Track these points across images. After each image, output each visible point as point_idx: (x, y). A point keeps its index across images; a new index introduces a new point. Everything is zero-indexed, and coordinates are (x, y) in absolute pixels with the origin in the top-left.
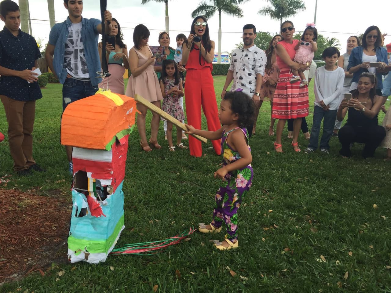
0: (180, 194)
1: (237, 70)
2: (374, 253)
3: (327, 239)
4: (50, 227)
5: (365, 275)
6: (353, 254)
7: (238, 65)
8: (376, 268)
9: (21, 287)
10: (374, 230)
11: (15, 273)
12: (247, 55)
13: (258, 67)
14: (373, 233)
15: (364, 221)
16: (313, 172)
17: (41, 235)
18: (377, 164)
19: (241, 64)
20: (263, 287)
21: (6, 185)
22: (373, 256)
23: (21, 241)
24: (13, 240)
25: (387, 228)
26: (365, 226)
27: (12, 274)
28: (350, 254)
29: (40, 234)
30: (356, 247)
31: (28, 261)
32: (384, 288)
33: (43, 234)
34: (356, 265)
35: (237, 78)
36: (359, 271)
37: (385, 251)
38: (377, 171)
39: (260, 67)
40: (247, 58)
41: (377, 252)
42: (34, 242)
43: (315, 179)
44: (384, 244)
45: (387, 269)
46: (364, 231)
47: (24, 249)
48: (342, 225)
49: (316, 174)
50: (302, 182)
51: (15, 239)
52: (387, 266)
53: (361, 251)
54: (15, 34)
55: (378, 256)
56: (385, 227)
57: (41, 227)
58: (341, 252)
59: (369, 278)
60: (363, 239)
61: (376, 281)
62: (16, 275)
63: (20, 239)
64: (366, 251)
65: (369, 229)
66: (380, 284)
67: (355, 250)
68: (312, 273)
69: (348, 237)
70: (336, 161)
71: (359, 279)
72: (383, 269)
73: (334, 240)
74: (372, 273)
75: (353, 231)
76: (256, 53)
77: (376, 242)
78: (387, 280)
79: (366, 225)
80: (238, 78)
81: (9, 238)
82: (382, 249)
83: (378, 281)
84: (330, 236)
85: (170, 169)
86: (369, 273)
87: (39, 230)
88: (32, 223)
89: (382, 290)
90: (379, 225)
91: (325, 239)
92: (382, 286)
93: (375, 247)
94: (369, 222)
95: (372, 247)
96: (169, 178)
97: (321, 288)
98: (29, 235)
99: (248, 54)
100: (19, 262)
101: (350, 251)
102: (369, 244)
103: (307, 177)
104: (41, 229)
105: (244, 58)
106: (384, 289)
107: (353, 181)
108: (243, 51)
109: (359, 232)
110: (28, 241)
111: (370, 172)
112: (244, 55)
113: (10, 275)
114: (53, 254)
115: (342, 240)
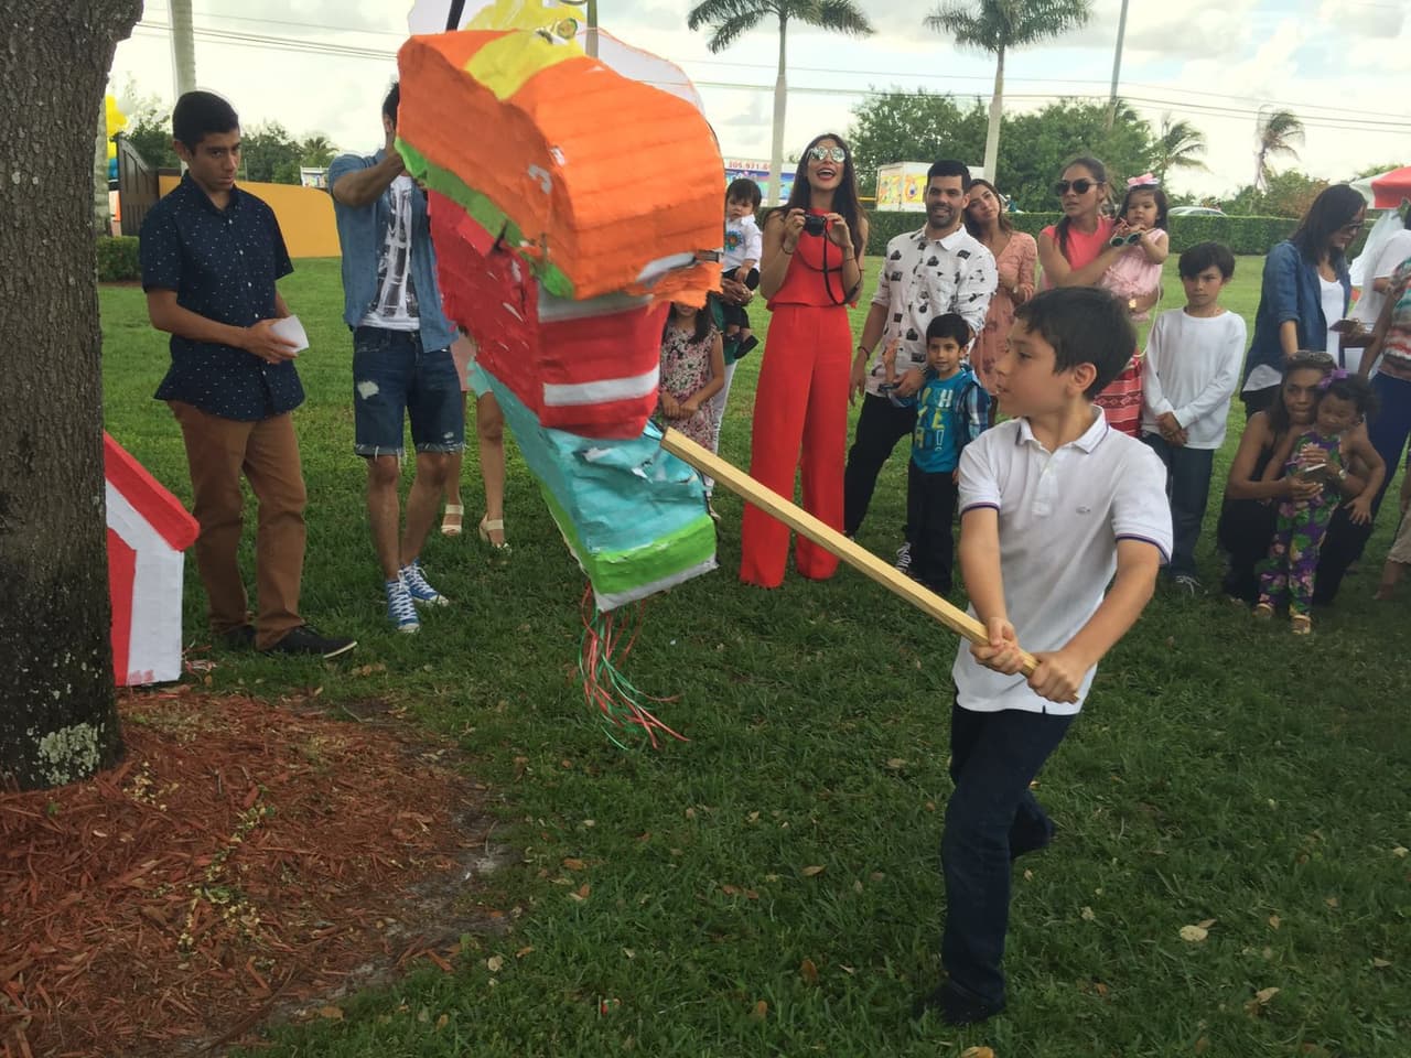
0: (746, 718)
1: (900, 310)
2: (1341, 922)
3: (1208, 876)
4: (414, 824)
5: (1320, 985)
6: (1284, 924)
7: (904, 293)
8: (1345, 963)
9: (406, 1003)
10: (1338, 852)
11: (366, 961)
12: (934, 262)
13: (964, 302)
14: (1337, 862)
15: (1310, 822)
16: (1145, 654)
17: (401, 851)
18: (1340, 631)
19: (915, 290)
20: (1045, 1013)
21: (208, 679)
22: (1337, 930)
23: (352, 869)
24: (332, 865)
25: (1376, 848)
26: (1313, 840)
27: (357, 964)
28: (1275, 921)
29: (396, 847)
30: (1291, 902)
31: (387, 926)
32: (1368, 1019)
33: (404, 847)
34: (1294, 957)
35: (900, 335)
36: (1301, 972)
37: (1371, 916)
38: (1343, 655)
39: (971, 300)
40: (933, 270)
41: (1348, 920)
42: (387, 869)
43: (1152, 678)
44: (1368, 895)
45: (1377, 968)
46: (1311, 857)
47: (364, 890)
48: (1248, 836)
49: (1155, 663)
50: (1112, 687)
51: (338, 863)
52: (1377, 960)
53: (1303, 915)
54: (219, 201)
55: (1353, 930)
56: (1369, 842)
57: (393, 826)
58: (1250, 918)
59: (1328, 991)
60: (1309, 879)
61: (1348, 1001)
62: (370, 968)
63: (347, 861)
64: (1319, 914)
65: (1325, 849)
66: (1358, 1009)
67: (1288, 911)
68: (1175, 976)
69: (1266, 871)
70: (1214, 614)
71: (1304, 994)
72: (1366, 968)
73: (1227, 882)
74: (1337, 980)
75: (1278, 854)
76: (964, 254)
77: (1344, 890)
78: (1378, 998)
79: (1316, 837)
80: (904, 335)
81: (321, 859)
82: (1364, 911)
83: (1353, 1000)
84: (1217, 869)
85: (692, 628)
86: (1328, 978)
87: (391, 834)
88: (365, 812)
89: (1365, 1025)
90: (1353, 838)
91: (1202, 877)
92: (1362, 1015)
93: (1343, 903)
94: (1322, 827)
95: (1333, 902)
96: (698, 660)
97: (1203, 1017)
98: (369, 850)
99: (938, 259)
100: (364, 929)
101: (1272, 913)
102: (1326, 895)
103: (1128, 672)
104: (395, 831)
105: (925, 271)
106: (1368, 1022)
107: (1270, 689)
108: (922, 247)
109: (1298, 857)
110: (371, 867)
111: (1321, 658)
112: (926, 261)
113: (352, 968)
114: (448, 907)
115: (1250, 879)
